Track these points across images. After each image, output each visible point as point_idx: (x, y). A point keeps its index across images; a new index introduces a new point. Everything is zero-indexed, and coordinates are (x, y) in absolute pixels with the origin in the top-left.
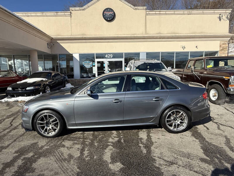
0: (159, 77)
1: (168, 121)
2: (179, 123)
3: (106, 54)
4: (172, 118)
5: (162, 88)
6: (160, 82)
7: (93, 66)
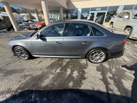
0: (91, 25)
1: (91, 57)
2: (98, 58)
3: (96, 8)
4: (94, 55)
5: (91, 35)
6: (91, 30)
7: (88, 16)
